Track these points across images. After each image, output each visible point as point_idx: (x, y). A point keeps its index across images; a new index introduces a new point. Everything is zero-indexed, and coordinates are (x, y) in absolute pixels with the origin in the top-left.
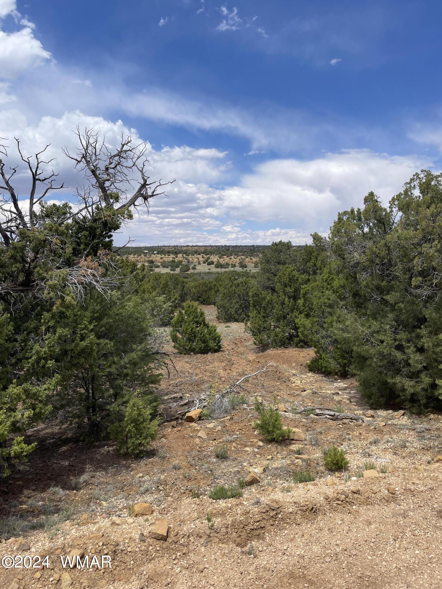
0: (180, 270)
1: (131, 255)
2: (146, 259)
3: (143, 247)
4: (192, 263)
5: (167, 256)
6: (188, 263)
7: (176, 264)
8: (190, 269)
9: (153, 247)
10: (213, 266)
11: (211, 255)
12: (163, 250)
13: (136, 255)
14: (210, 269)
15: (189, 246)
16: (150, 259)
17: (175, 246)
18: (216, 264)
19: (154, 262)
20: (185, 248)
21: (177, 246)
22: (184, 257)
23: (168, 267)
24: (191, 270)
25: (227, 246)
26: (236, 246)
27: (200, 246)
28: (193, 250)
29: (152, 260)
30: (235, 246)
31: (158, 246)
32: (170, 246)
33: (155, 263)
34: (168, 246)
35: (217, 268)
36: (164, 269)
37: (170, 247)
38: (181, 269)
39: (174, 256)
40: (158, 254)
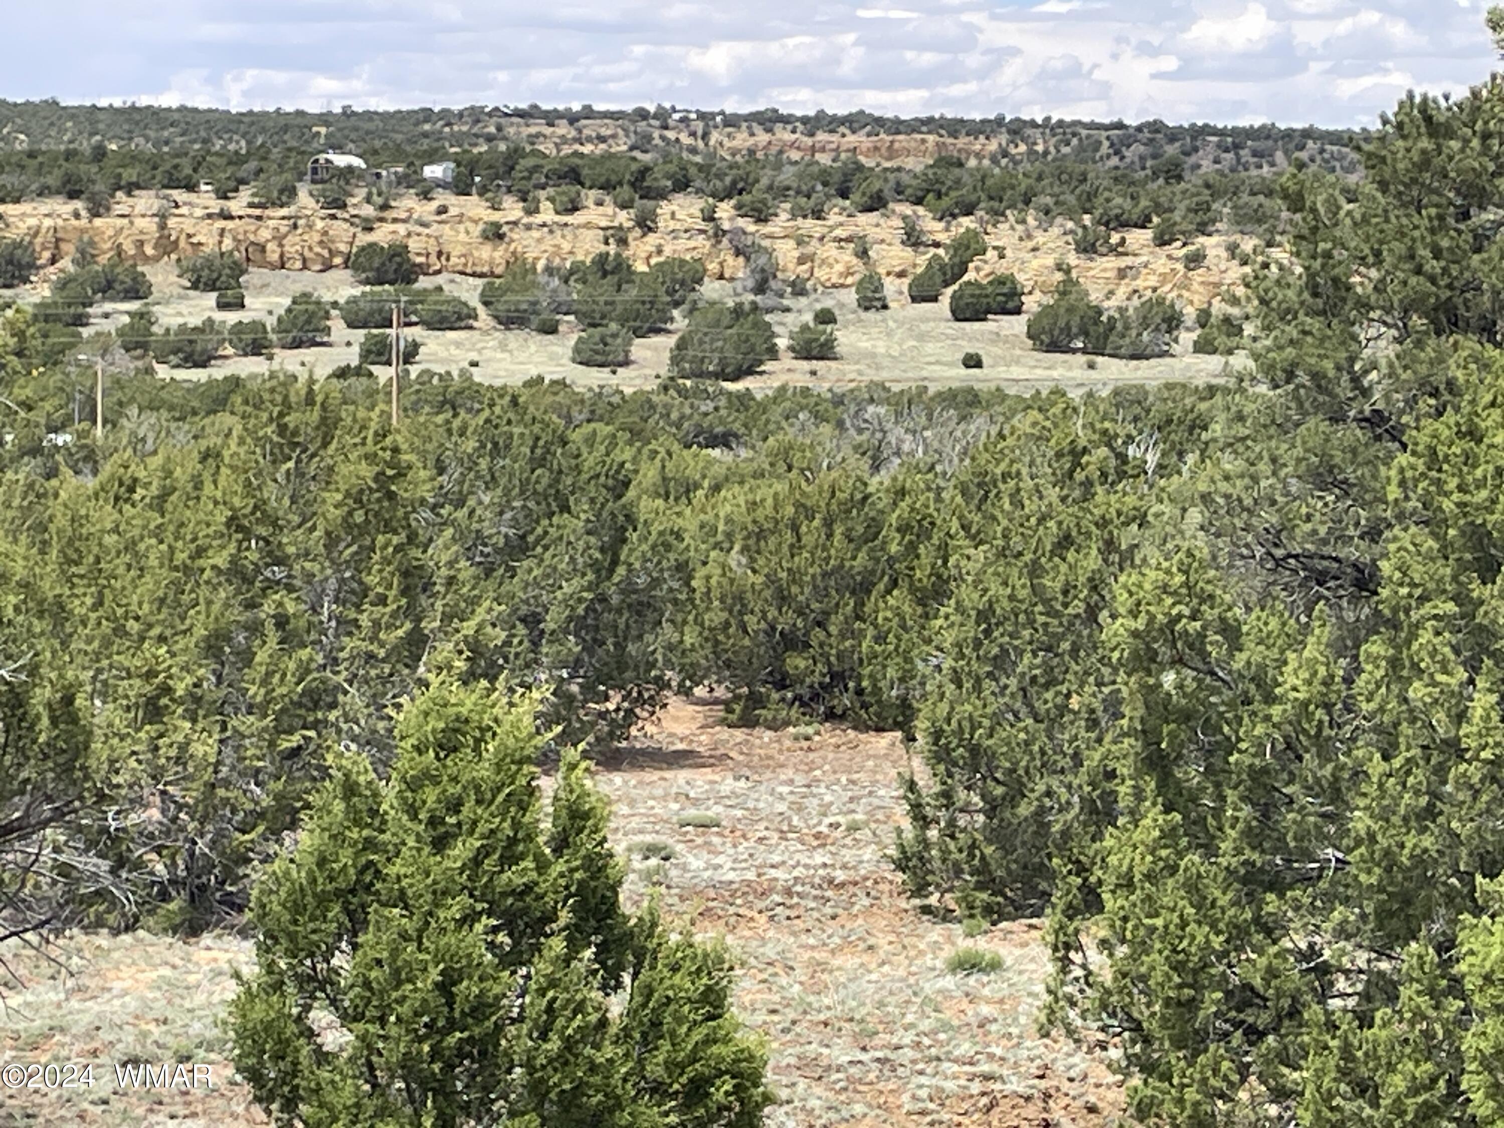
0: (675, 361)
1: (191, 187)
2: (341, 231)
3: (325, 119)
4: (799, 289)
5: (547, 214)
6: (761, 288)
7: (632, 292)
8: (773, 353)
9: (427, 114)
10: (1017, 325)
11: (998, 214)
12: (516, 153)
13: (245, 195)
14: (973, 362)
15: (786, 120)
16: (382, 235)
17: (642, 114)
18: (1046, 309)
19: (424, 270)
20: (741, 140)
21: (663, 115)
22: (719, 234)
23: (550, 329)
24: (787, 361)
25: (1174, 135)
26: (1266, 133)
27: (897, 126)
28: (824, 159)
29: (399, 251)
30: (1250, 133)
31: (476, 114)
32: (588, 113)
33: (424, 283)
34: (573, 119)
35: (1054, 347)
36: (515, 338)
37: (590, 128)
38: (681, 345)
39: (624, 218)
40: (461, 187)
